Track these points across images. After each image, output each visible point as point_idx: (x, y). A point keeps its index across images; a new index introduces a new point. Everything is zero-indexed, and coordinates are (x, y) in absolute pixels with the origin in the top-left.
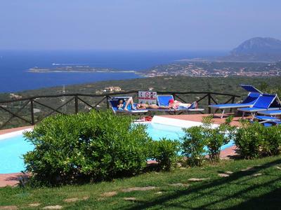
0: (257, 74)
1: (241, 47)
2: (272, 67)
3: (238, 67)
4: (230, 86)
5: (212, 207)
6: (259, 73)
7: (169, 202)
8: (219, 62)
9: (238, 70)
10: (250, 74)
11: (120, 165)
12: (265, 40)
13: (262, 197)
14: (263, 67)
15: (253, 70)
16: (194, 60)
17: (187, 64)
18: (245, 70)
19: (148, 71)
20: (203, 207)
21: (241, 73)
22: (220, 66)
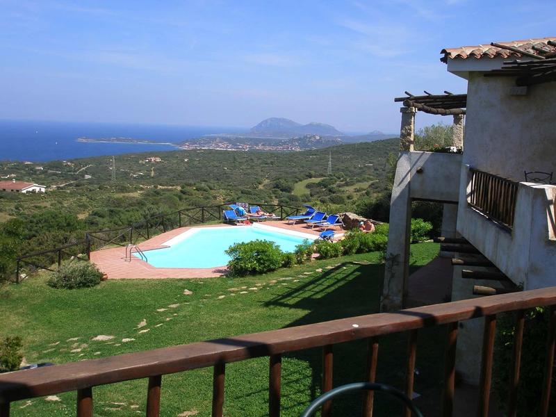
0: (273, 149)
1: (260, 125)
2: (285, 143)
3: (256, 142)
4: (251, 159)
5: (314, 297)
6: (275, 148)
7: (293, 296)
8: (242, 137)
9: (257, 145)
10: (267, 148)
11: (272, 267)
12: (280, 120)
13: (333, 291)
14: (278, 143)
15: (270, 145)
16: (221, 135)
17: (215, 139)
18: (263, 145)
19: (182, 143)
20: (309, 297)
21: (260, 147)
22: (243, 141)
